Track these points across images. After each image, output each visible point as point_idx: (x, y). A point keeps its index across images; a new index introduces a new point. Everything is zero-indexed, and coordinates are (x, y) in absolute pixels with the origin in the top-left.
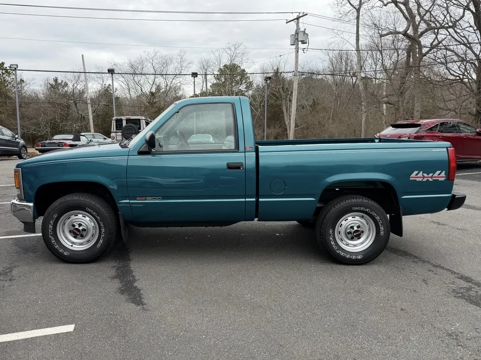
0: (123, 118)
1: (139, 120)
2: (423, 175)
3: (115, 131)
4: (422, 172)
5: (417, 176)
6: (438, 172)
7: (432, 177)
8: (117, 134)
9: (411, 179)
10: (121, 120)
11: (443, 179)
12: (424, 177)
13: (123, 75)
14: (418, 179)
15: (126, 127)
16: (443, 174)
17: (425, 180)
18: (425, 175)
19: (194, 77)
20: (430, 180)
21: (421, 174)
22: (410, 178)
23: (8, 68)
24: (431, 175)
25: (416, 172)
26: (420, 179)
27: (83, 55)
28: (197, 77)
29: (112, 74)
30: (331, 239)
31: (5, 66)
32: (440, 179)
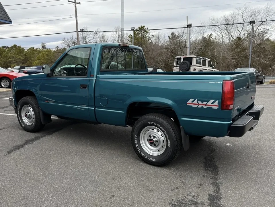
0: (182, 57)
1: (192, 58)
2: (198, 102)
3: (176, 66)
4: (197, 100)
5: (193, 103)
6: (212, 101)
7: (206, 105)
8: (177, 68)
9: (188, 105)
10: (180, 58)
11: (216, 108)
12: (199, 104)
13: (219, 26)
14: (194, 106)
15: (183, 62)
16: (216, 103)
17: (200, 106)
18: (200, 103)
19: (253, 24)
20: (204, 107)
21: (196, 102)
22: (187, 103)
23: (146, 29)
24: (205, 103)
25: (192, 100)
26: (196, 106)
27: (187, 16)
28: (254, 24)
29: (190, 28)
30: (136, 142)
31: (145, 28)
32: (214, 107)
